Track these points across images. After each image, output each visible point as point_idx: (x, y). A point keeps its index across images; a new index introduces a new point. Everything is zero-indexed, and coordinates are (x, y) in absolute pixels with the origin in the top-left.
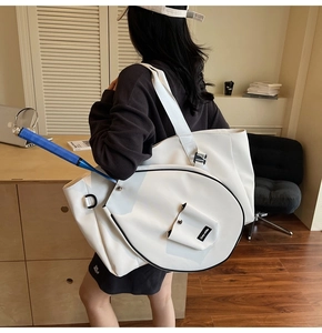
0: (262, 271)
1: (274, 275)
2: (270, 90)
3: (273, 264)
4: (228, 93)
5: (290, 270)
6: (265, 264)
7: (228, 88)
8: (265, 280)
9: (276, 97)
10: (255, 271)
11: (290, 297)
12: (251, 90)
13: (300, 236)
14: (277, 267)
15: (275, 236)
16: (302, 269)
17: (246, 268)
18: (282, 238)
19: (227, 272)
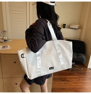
0: (74, 80)
1: (77, 82)
2: (76, 27)
3: (77, 78)
4: (64, 27)
5: (82, 80)
6: (75, 78)
7: (64, 26)
8: (75, 83)
9: (78, 29)
10: (72, 80)
11: (82, 88)
12: (71, 27)
13: (84, 70)
14: (78, 79)
15: (78, 70)
16: (85, 80)
17: (69, 80)
18: (79, 70)
19: (63, 81)
